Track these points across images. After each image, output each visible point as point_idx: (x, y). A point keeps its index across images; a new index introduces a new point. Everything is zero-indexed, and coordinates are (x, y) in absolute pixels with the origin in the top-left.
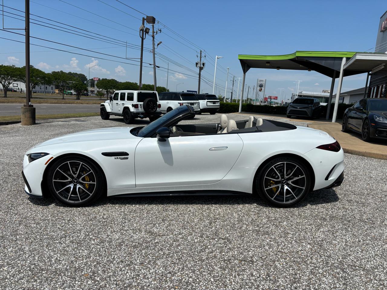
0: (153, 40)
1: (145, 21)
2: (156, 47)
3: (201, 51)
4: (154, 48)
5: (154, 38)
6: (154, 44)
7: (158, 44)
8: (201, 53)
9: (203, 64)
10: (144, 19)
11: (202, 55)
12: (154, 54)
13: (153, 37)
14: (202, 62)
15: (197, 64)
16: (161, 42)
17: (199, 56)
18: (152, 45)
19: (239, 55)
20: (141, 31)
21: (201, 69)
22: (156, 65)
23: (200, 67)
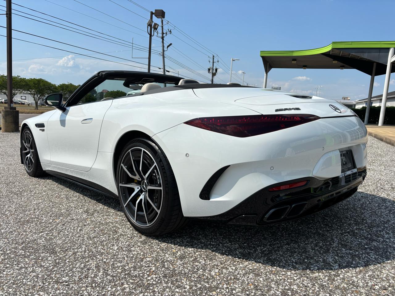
0: (163, 42)
1: (153, 15)
2: (165, 49)
3: (213, 56)
4: (164, 51)
5: (163, 40)
6: (163, 46)
7: (168, 47)
8: (213, 58)
9: (216, 70)
10: (152, 13)
11: (214, 60)
12: (164, 57)
13: (163, 38)
14: (215, 68)
15: (209, 70)
16: (171, 44)
17: (212, 61)
18: (161, 48)
19: (261, 51)
20: (149, 27)
21: (214, 75)
22: (166, 69)
23: (213, 73)
